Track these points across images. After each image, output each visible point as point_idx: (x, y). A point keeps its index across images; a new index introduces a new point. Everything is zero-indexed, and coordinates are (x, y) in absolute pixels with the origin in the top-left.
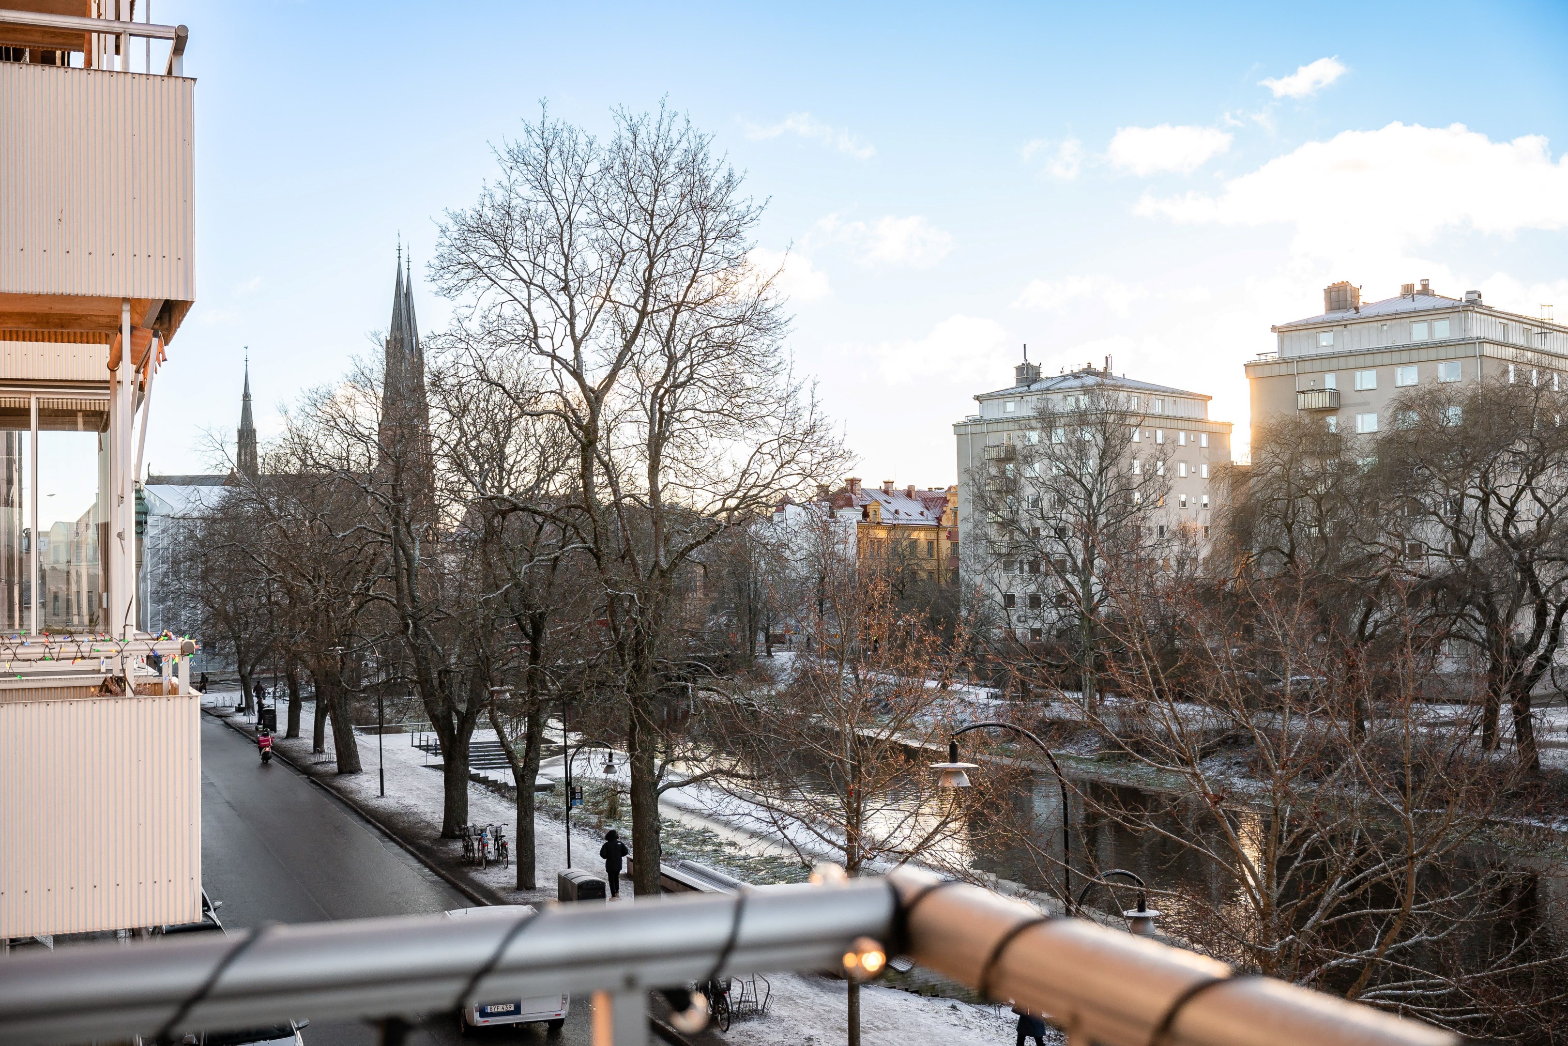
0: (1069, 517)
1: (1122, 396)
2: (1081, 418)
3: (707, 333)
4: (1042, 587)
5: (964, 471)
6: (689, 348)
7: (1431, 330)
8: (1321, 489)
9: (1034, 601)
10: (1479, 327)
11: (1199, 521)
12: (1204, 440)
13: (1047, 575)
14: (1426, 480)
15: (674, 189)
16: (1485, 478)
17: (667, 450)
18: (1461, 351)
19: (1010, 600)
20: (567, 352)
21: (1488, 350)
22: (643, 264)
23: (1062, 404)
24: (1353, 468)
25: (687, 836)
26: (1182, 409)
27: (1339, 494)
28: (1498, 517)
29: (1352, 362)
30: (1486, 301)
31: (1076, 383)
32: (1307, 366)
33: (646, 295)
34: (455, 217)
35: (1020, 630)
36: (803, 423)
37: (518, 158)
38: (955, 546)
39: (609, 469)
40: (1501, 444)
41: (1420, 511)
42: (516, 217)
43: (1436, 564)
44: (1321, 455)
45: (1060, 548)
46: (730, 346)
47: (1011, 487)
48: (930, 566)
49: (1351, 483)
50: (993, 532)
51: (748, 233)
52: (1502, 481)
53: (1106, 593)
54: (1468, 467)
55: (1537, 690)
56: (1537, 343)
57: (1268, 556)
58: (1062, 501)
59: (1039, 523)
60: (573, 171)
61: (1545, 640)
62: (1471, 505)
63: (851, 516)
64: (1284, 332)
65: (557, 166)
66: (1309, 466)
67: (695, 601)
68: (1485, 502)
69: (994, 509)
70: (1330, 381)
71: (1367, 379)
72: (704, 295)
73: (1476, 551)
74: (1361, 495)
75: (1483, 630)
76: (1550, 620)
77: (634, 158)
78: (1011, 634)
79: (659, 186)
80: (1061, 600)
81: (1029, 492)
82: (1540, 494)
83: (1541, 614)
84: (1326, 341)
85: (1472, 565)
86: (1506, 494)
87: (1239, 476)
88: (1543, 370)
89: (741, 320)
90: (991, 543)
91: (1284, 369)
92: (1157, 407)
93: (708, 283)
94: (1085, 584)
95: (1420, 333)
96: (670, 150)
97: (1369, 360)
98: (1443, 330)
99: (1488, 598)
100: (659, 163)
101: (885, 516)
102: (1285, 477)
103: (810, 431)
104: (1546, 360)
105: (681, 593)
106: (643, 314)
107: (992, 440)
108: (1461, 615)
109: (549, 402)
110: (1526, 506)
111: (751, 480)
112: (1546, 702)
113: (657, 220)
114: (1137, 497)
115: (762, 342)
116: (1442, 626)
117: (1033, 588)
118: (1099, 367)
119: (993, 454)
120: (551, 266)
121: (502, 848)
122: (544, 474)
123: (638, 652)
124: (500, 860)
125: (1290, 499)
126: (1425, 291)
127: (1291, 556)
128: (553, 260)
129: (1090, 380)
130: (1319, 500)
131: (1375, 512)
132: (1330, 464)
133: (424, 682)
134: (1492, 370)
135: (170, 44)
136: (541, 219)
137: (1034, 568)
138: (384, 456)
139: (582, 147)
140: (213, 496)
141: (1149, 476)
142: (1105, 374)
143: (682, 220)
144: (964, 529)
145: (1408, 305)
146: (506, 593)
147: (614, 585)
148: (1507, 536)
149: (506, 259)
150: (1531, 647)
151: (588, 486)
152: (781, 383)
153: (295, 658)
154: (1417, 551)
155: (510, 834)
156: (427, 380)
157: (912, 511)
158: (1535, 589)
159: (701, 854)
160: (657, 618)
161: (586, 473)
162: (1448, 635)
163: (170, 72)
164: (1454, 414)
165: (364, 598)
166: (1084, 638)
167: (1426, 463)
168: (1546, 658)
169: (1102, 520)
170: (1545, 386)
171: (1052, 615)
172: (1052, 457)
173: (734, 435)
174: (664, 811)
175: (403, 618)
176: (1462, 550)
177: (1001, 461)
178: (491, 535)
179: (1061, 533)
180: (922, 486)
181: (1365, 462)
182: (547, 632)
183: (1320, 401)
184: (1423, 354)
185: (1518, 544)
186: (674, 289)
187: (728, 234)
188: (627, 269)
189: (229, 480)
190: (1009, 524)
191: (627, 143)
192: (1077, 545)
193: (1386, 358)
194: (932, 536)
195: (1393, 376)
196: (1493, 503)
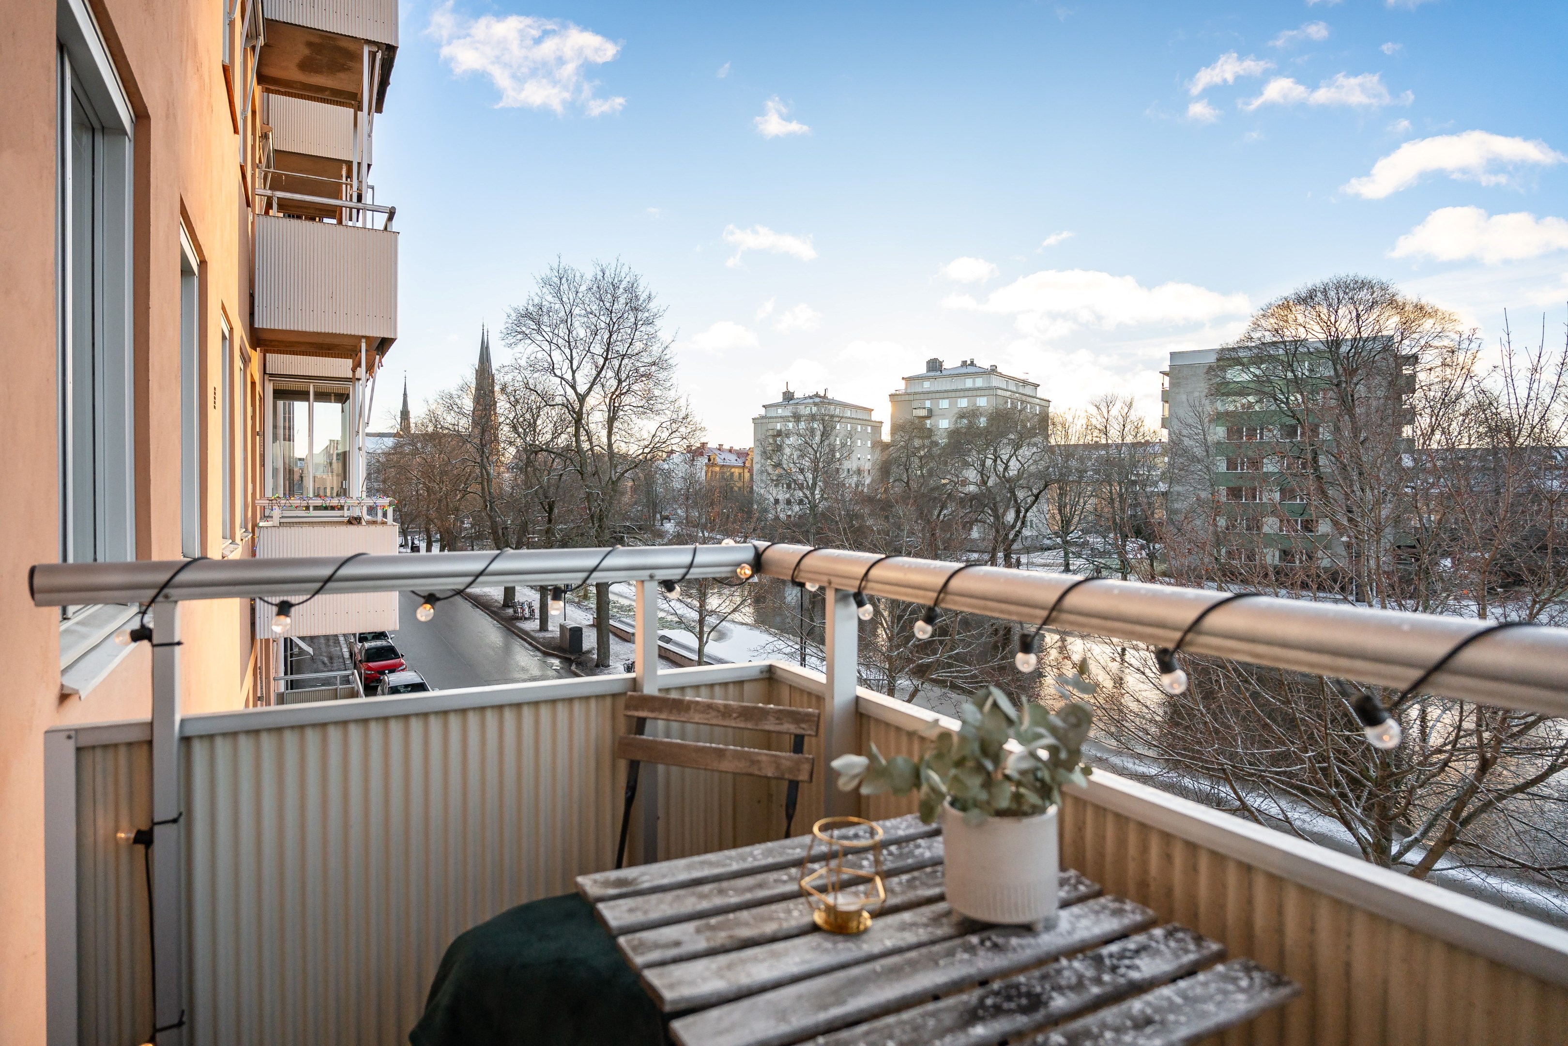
0: (806, 463)
1: (832, 407)
2: (813, 417)
3: (637, 370)
4: (792, 495)
5: (756, 440)
6: (628, 377)
7: (974, 382)
8: (922, 453)
9: (788, 502)
10: (995, 382)
11: (867, 466)
12: (869, 429)
13: (794, 489)
14: (970, 450)
15: (622, 300)
16: (995, 450)
17: (616, 424)
18: (987, 392)
19: (777, 501)
20: (568, 376)
21: (1000, 392)
22: (606, 336)
23: (805, 411)
24: (936, 444)
25: (621, 608)
26: (860, 415)
27: (930, 456)
28: (1001, 468)
29: (938, 395)
30: (999, 370)
31: (811, 401)
32: (918, 397)
33: (607, 350)
34: (515, 310)
35: (782, 516)
36: (682, 414)
37: (546, 282)
38: (752, 475)
39: (588, 433)
40: (1003, 435)
41: (967, 465)
42: (545, 310)
43: (972, 488)
44: (922, 438)
45: (801, 477)
46: (648, 376)
47: (779, 448)
48: (739, 484)
49: (936, 451)
50: (770, 469)
51: (657, 322)
52: (1003, 452)
53: (822, 498)
54: (988, 445)
55: (1015, 546)
56: (1021, 390)
57: (897, 483)
58: (802, 456)
59: (792, 465)
60: (573, 289)
61: (1019, 524)
62: (989, 462)
63: (702, 461)
64: (908, 380)
65: (565, 287)
66: (917, 443)
67: (626, 499)
68: (995, 461)
69: (771, 458)
70: (928, 404)
71: (944, 404)
72: (636, 351)
73: (990, 483)
74: (940, 456)
75: (992, 518)
76: (1021, 515)
77: (603, 284)
78: (777, 518)
79: (615, 299)
80: (801, 502)
81: (787, 451)
82: (1019, 458)
83: (1018, 512)
84: (927, 385)
85: (989, 489)
86: (1005, 458)
87: (886, 446)
88: (1022, 402)
89: (654, 364)
90: (769, 474)
91: (907, 397)
92: (848, 414)
93: (638, 346)
94: (813, 494)
95: (969, 383)
96: (621, 281)
97: (946, 395)
98: (979, 382)
99: (995, 505)
100: (615, 287)
101: (719, 461)
102: (906, 447)
103: (686, 417)
104: (1024, 398)
105: (623, 494)
106: (606, 359)
107: (770, 426)
108: (983, 512)
109: (559, 400)
110: (1014, 465)
111: (657, 439)
112: (1019, 552)
113: (613, 315)
114: (838, 455)
115: (662, 375)
116: (973, 516)
117: (788, 496)
118: (822, 394)
119: (771, 432)
120: (561, 334)
121: (532, 612)
122: (556, 435)
123: (600, 520)
124: (531, 617)
125: (908, 457)
126: (972, 363)
127: (907, 483)
128: (562, 331)
129: (817, 400)
130: (921, 458)
131: (946, 464)
132: (927, 442)
133: (495, 532)
134: (1001, 401)
135: (386, 215)
136: (557, 312)
137: (789, 487)
138: (475, 423)
139: (577, 278)
140: (390, 442)
141: (843, 445)
142: (825, 397)
143: (626, 315)
144: (756, 467)
145: (964, 370)
146: (536, 491)
147: (589, 487)
148: (1004, 476)
149: (539, 331)
150: (1013, 526)
151: (578, 441)
152: (672, 395)
153: (429, 521)
154: (965, 483)
155: (536, 606)
156: (497, 388)
157: (732, 459)
158: (1016, 501)
159: (628, 616)
160: (611, 504)
161: (577, 435)
162: (976, 520)
163: (386, 228)
164: (983, 422)
165: (465, 492)
166: (811, 519)
167: (969, 443)
168: (1019, 532)
169: (821, 465)
170: (1024, 409)
171: (796, 508)
172: (799, 435)
173: (649, 418)
174: (612, 597)
175: (485, 502)
176: (984, 483)
177: (774, 437)
178: (529, 462)
179: (802, 471)
180: (736, 447)
181: (943, 441)
182: (556, 511)
183: (923, 413)
184: (970, 393)
185: (1009, 480)
186: (621, 348)
187: (648, 322)
188: (599, 337)
189: (396, 435)
190: (778, 465)
191: (600, 277)
192: (810, 476)
193: (953, 394)
194: (741, 471)
195: (957, 403)
196: (999, 462)
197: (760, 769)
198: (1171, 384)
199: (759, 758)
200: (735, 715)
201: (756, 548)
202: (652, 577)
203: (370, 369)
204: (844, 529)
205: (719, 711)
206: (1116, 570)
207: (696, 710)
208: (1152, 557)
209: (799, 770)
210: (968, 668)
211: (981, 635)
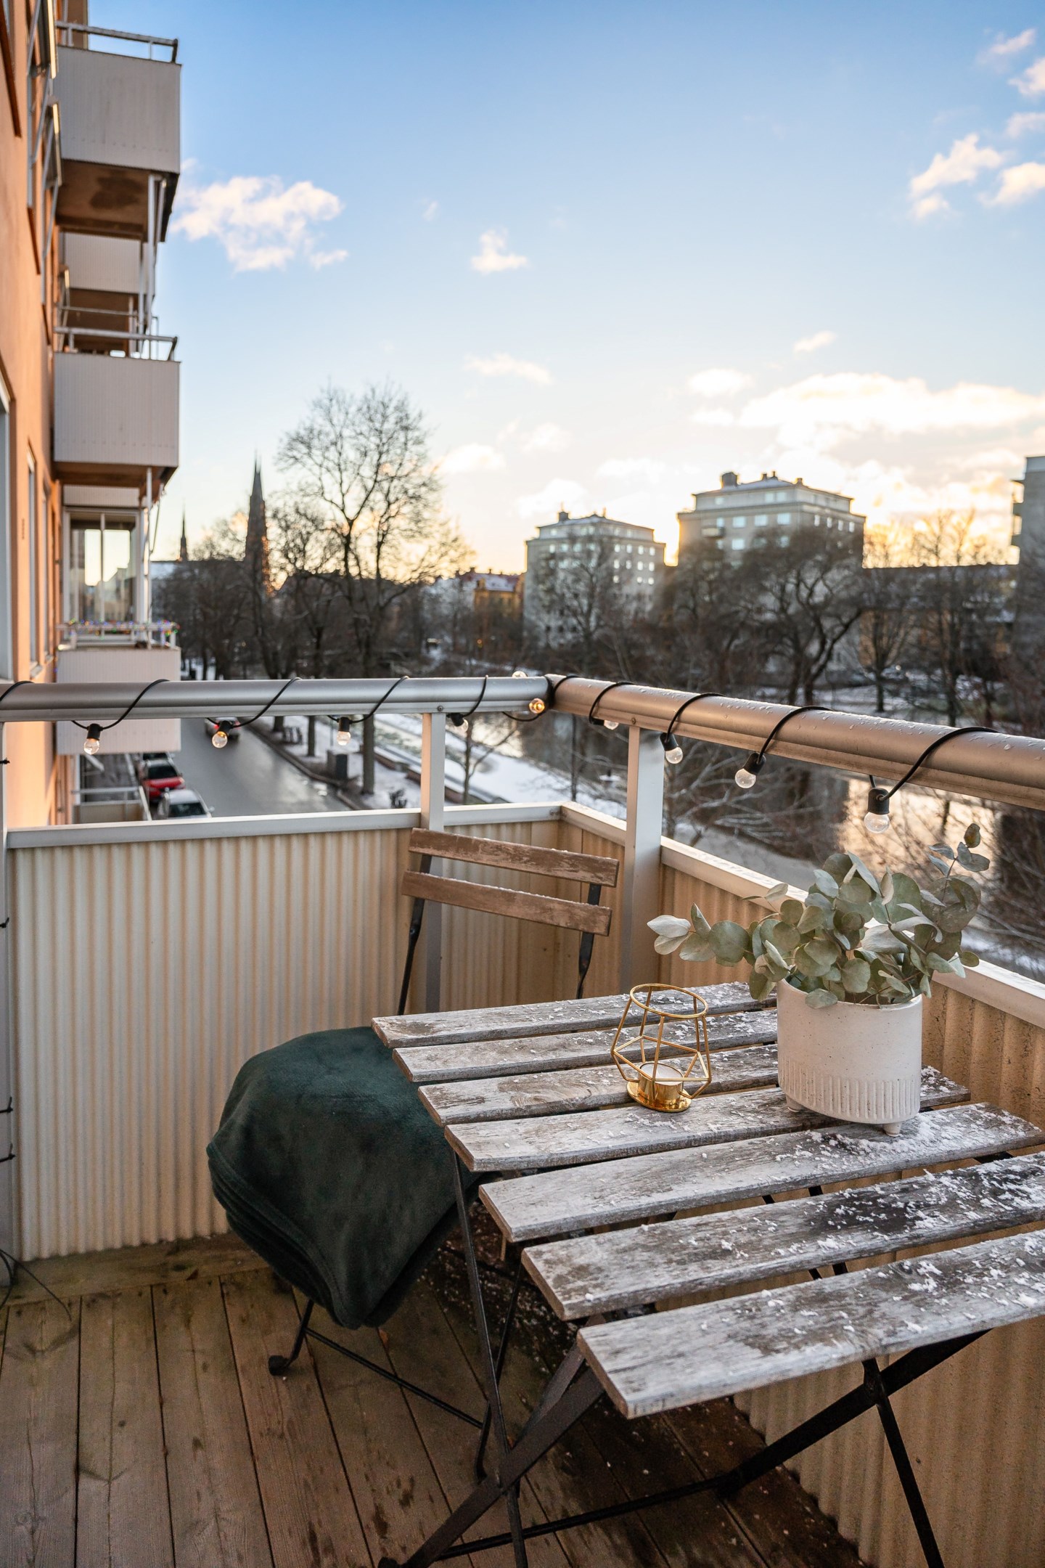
0: (581, 587)
1: (611, 528)
2: (589, 539)
3: (406, 492)
4: (565, 622)
5: (530, 564)
6: (397, 499)
7: (775, 497)
8: (712, 577)
9: (561, 629)
10: (801, 496)
11: (649, 591)
12: (652, 551)
13: (568, 616)
14: (768, 574)
15: (392, 419)
16: (799, 574)
17: (384, 548)
18: (791, 508)
19: (548, 629)
20: (338, 500)
21: (806, 508)
22: (376, 457)
23: (583, 532)
24: (728, 566)
25: (387, 736)
26: (642, 536)
27: (721, 580)
28: (804, 593)
29: (732, 512)
30: (805, 483)
31: (588, 521)
32: (708, 514)
33: (376, 473)
34: (287, 434)
35: (554, 644)
36: (452, 537)
37: (318, 404)
38: (522, 601)
39: (357, 558)
40: (809, 555)
41: (763, 590)
42: (315, 432)
43: (769, 616)
44: (713, 560)
45: (575, 603)
46: (417, 498)
47: (552, 572)
48: (509, 611)
49: (728, 574)
50: (542, 595)
51: (428, 441)
52: (808, 575)
53: (598, 626)
54: (790, 567)
55: (818, 682)
56: (833, 505)
57: (682, 611)
58: (577, 581)
59: (565, 590)
60: (343, 411)
61: (824, 657)
62: (790, 587)
63: (470, 586)
64: (698, 497)
65: (335, 409)
66: (706, 565)
67: (393, 625)
68: (798, 586)
69: (543, 583)
70: (720, 522)
71: (740, 522)
72: (405, 473)
73: (791, 610)
74: (732, 580)
75: (791, 651)
76: (827, 647)
77: (373, 404)
78: (548, 646)
79: (385, 417)
80: (574, 629)
81: (561, 575)
82: (828, 582)
83: (823, 644)
84: (719, 502)
85: (789, 618)
86: (810, 582)
87: (670, 570)
88: (834, 519)
89: (424, 484)
90: (540, 600)
91: (696, 516)
92: (629, 534)
93: (408, 467)
94: (588, 621)
95: (769, 498)
96: (390, 400)
97: (741, 511)
98: (782, 497)
99: (796, 635)
100: (385, 406)
101: (488, 586)
102: (693, 570)
103: (455, 540)
104: (836, 514)
105: (390, 619)
106: (375, 481)
107: (543, 549)
108: (781, 643)
109: (328, 524)
110: (821, 590)
111: (425, 564)
112: (822, 688)
113: (383, 435)
114: (616, 579)
115: (431, 497)
116: (769, 647)
117: (560, 623)
118: (600, 514)
119: (544, 556)
120: (331, 458)
121: (300, 737)
122: (325, 560)
123: (368, 646)
124: (300, 741)
125: (696, 581)
126: (774, 477)
127: (694, 611)
128: (332, 454)
129: (595, 520)
130: (710, 583)
131: (739, 588)
132: (717, 565)
133: (265, 658)
134: (807, 517)
135: (170, 345)
136: (327, 434)
137: (562, 613)
138: (248, 550)
139: (348, 399)
140: (170, 569)
141: (623, 568)
142: (604, 517)
143: (395, 435)
144: (527, 592)
145: (765, 484)
146: (306, 618)
147: (358, 613)
148: (808, 603)
149: (309, 455)
150: (818, 659)
151: (346, 566)
152: (441, 517)
153: (205, 645)
154: (760, 610)
155: (305, 731)
156: (269, 514)
157: (502, 585)
158: (821, 631)
159: (393, 744)
160: (378, 629)
161: (346, 559)
162: (774, 652)
163: (169, 359)
164: (784, 541)
165: (238, 618)
166: (585, 648)
167: (768, 565)
168: (824, 666)
169: (598, 590)
170: (835, 526)
171: (569, 636)
172: (574, 557)
173: (418, 542)
174: (377, 724)
175: (257, 627)
176: (783, 610)
177: (547, 560)
178: (299, 588)
179: (576, 596)
180: (507, 572)
181: (736, 564)
182: (324, 637)
183: (714, 532)
184: (770, 509)
185: (814, 607)
186: (389, 469)
187: (418, 442)
188: (368, 459)
189: (175, 562)
190: (551, 590)
191: (370, 396)
192: (585, 602)
193: (750, 511)
194: (510, 596)
195: (753, 521)
196: (802, 586)
197: (552, 918)
198: (1027, 495)
199: (551, 905)
200: (525, 859)
201: (549, 681)
202: (440, 710)
203: (155, 497)
204: (624, 659)
205: (508, 854)
206: (943, 713)
207: (484, 851)
208: (989, 698)
209: (595, 922)
210: (758, 814)
211: (776, 779)
